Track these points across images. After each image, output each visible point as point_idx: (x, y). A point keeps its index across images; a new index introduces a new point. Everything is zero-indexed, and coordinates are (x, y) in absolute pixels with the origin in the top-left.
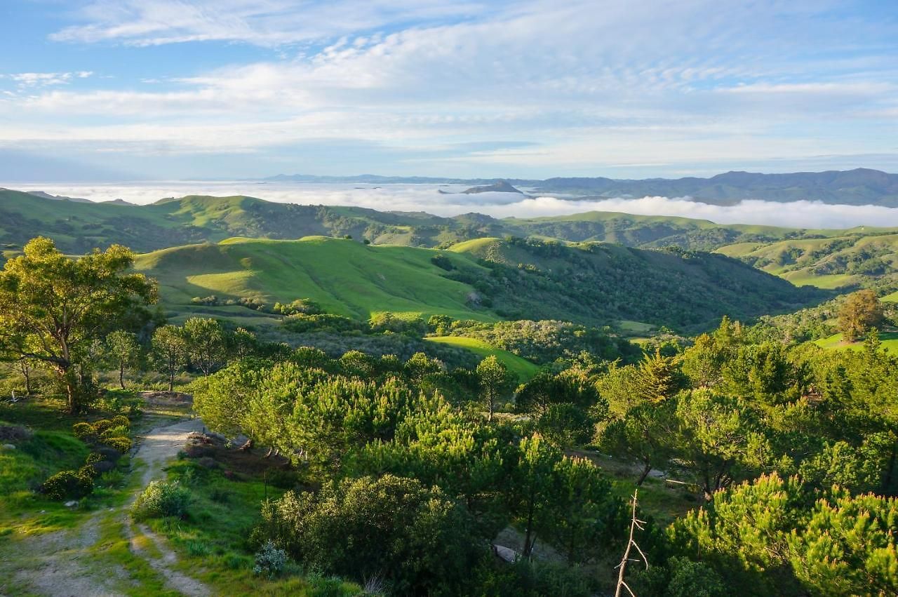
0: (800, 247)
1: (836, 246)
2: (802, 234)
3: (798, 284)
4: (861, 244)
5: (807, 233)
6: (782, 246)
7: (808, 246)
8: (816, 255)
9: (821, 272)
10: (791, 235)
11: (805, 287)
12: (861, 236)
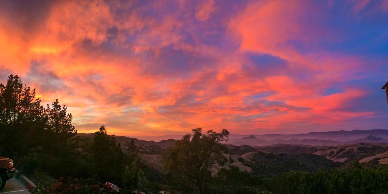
0: (333, 151)
1: (341, 150)
2: (332, 147)
3: (335, 161)
4: (347, 149)
5: (333, 147)
6: (329, 151)
7: (335, 151)
8: (337, 153)
9: (339, 157)
10: (330, 148)
11: (337, 162)
12: (346, 147)
